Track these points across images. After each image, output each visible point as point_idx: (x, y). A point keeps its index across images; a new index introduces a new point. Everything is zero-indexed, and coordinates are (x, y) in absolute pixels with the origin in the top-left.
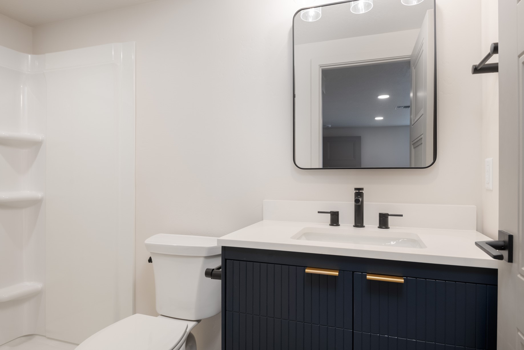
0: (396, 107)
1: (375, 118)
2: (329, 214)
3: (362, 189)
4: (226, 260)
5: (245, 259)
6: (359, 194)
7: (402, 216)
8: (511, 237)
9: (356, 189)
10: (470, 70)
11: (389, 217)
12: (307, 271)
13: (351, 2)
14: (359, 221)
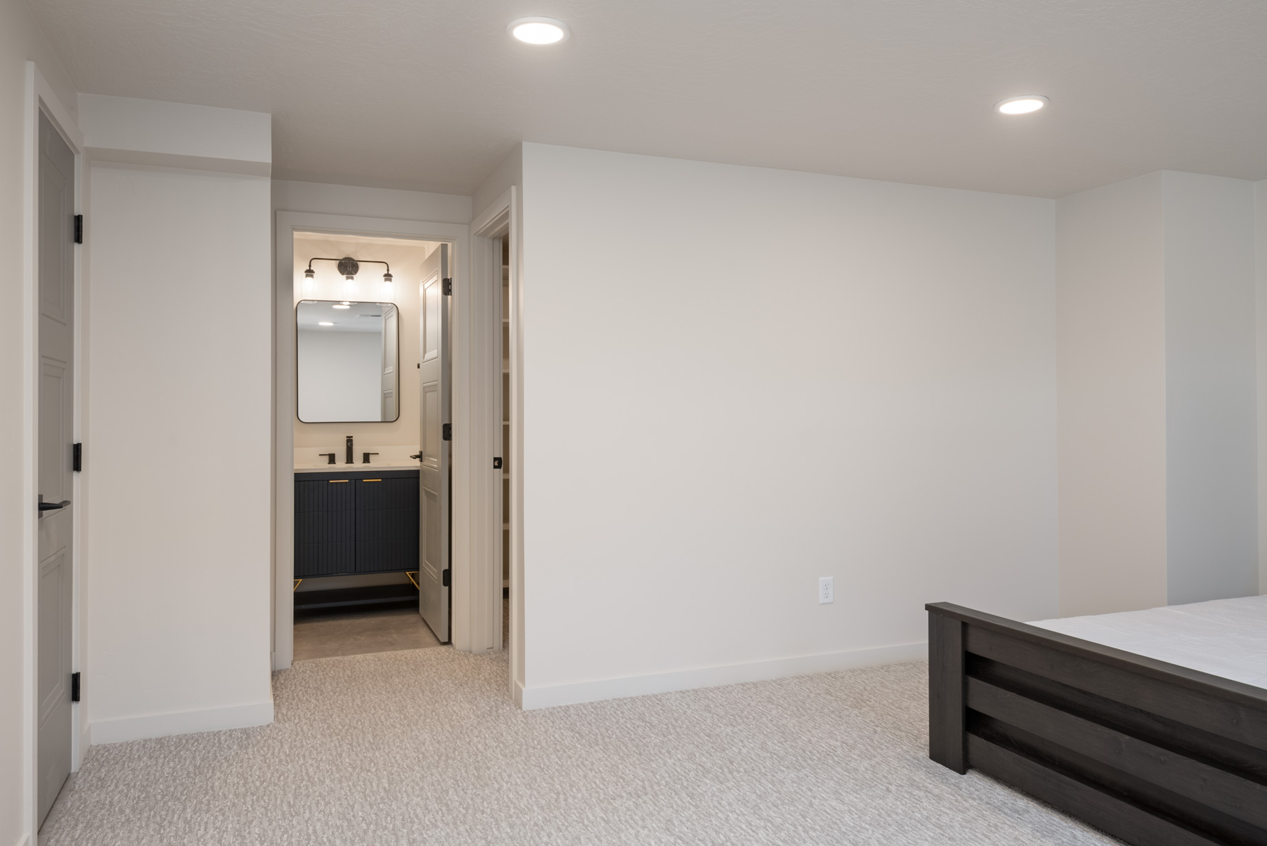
2: (328, 456)
3: (352, 437)
6: (350, 441)
7: (378, 454)
8: (421, 452)
9: (347, 437)
11: (370, 455)
12: (331, 481)
14: (350, 459)
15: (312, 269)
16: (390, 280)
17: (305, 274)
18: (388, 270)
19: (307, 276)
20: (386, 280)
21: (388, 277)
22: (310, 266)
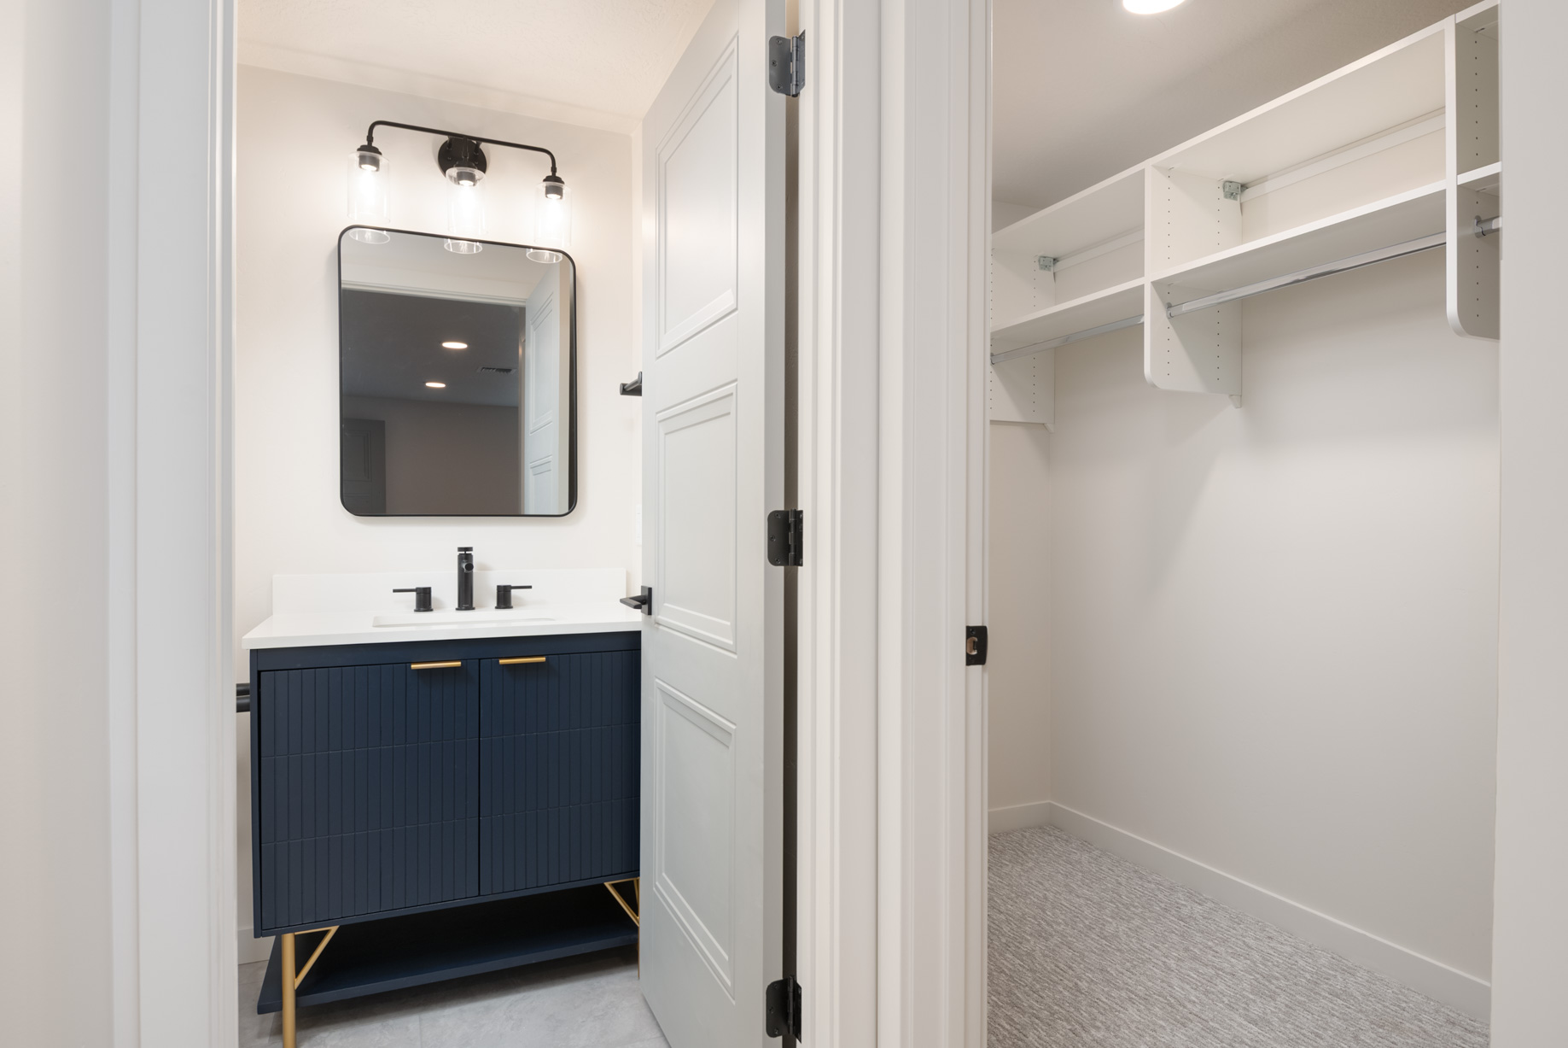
0: (481, 368)
1: (425, 382)
2: (414, 593)
3: (470, 549)
4: (259, 673)
5: (299, 666)
6: (465, 557)
7: (530, 587)
8: (650, 590)
9: (460, 549)
10: (618, 389)
11: (513, 591)
12: (414, 666)
13: (445, 239)
14: (466, 600)
15: (374, 144)
16: (558, 191)
17: (356, 156)
18: (554, 169)
19: (363, 160)
20: (549, 190)
21: (554, 183)
22: (370, 138)
